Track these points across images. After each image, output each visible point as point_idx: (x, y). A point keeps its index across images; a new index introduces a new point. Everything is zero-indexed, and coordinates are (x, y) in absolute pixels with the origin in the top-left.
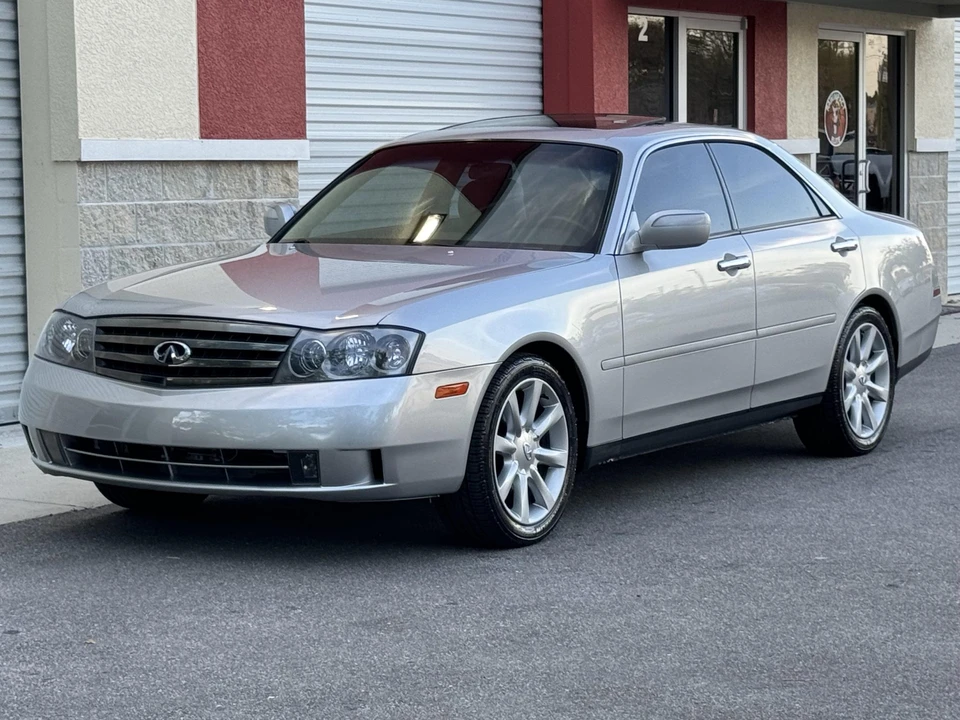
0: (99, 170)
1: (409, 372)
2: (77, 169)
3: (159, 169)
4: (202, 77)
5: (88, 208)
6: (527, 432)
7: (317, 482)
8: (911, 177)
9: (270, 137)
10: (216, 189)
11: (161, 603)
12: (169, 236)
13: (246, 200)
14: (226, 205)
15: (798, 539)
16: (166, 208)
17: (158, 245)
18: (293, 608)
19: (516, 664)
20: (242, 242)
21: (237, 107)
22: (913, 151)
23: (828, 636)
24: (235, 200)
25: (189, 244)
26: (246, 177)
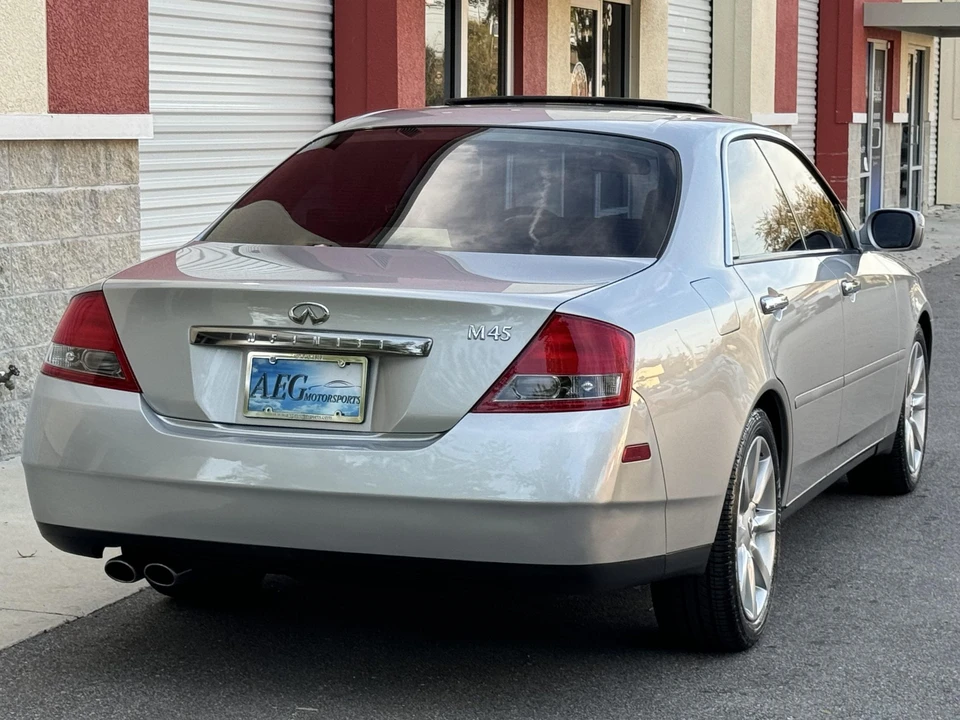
3: (5, 151)
4: (51, 37)
9: (115, 111)
10: (61, 175)
12: (16, 233)
13: (90, 188)
14: (70, 195)
16: (13, 199)
20: (86, 239)
21: (84, 75)
24: (79, 188)
25: (35, 243)
26: (90, 161)
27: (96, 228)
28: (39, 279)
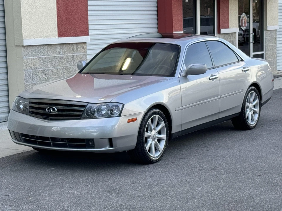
0: (29, 48)
1: (120, 115)
2: (22, 48)
3: (46, 47)
4: (58, 19)
5: (26, 59)
6: (154, 130)
7: (94, 147)
8: (266, 37)
9: (78, 36)
10: (63, 52)
11: (49, 184)
12: (49, 66)
13: (72, 54)
14: (66, 56)
15: (233, 159)
16: (48, 58)
17: (46, 69)
18: (88, 186)
19: (152, 205)
20: (71, 67)
21: (69, 28)
22: (266, 30)
23: (241, 193)
24: (68, 55)
25: (55, 68)
26: (71, 48)
27: (74, 64)
28: (57, 76)
